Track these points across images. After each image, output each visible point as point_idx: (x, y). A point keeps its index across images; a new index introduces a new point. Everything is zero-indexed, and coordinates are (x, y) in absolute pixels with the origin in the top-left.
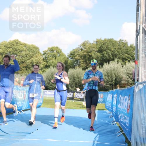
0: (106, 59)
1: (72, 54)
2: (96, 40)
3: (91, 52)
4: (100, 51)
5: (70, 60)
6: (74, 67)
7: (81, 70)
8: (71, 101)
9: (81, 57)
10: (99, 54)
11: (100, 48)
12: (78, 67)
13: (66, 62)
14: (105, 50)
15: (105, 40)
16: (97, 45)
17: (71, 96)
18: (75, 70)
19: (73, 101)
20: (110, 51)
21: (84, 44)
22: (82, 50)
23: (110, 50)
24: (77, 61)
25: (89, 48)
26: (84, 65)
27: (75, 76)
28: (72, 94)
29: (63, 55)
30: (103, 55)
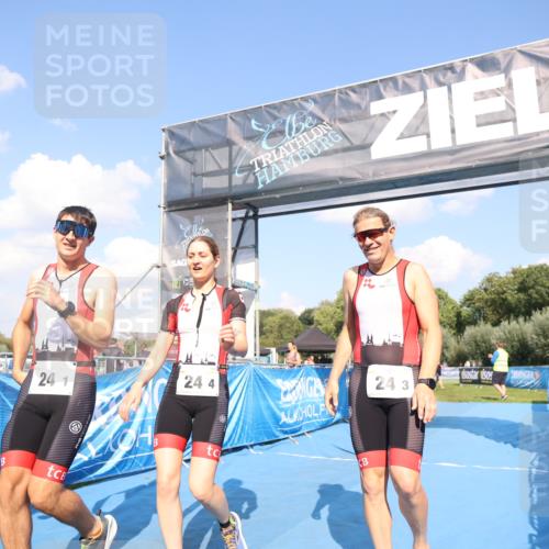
0: (537, 303)
1: (469, 300)
2: (510, 270)
3: (505, 292)
4: (523, 288)
5: (466, 311)
6: (474, 323)
7: (489, 326)
8: (476, 386)
9: (486, 302)
10: (522, 296)
11: (522, 283)
12: (482, 322)
13: (458, 315)
14: (533, 287)
15: (530, 268)
16: (515, 278)
17: (475, 377)
18: (477, 328)
19: (481, 387)
20: (543, 289)
21: (489, 280)
22: (486, 290)
23: (543, 286)
24: (478, 310)
25: (500, 286)
26: (494, 318)
27: (478, 338)
28: (477, 373)
29: (451, 302)
30: (530, 295)
